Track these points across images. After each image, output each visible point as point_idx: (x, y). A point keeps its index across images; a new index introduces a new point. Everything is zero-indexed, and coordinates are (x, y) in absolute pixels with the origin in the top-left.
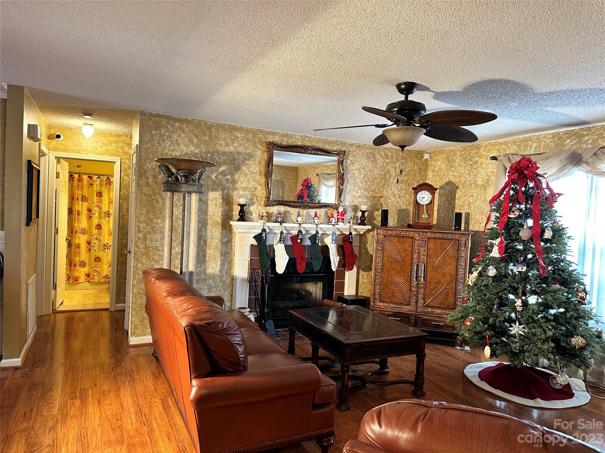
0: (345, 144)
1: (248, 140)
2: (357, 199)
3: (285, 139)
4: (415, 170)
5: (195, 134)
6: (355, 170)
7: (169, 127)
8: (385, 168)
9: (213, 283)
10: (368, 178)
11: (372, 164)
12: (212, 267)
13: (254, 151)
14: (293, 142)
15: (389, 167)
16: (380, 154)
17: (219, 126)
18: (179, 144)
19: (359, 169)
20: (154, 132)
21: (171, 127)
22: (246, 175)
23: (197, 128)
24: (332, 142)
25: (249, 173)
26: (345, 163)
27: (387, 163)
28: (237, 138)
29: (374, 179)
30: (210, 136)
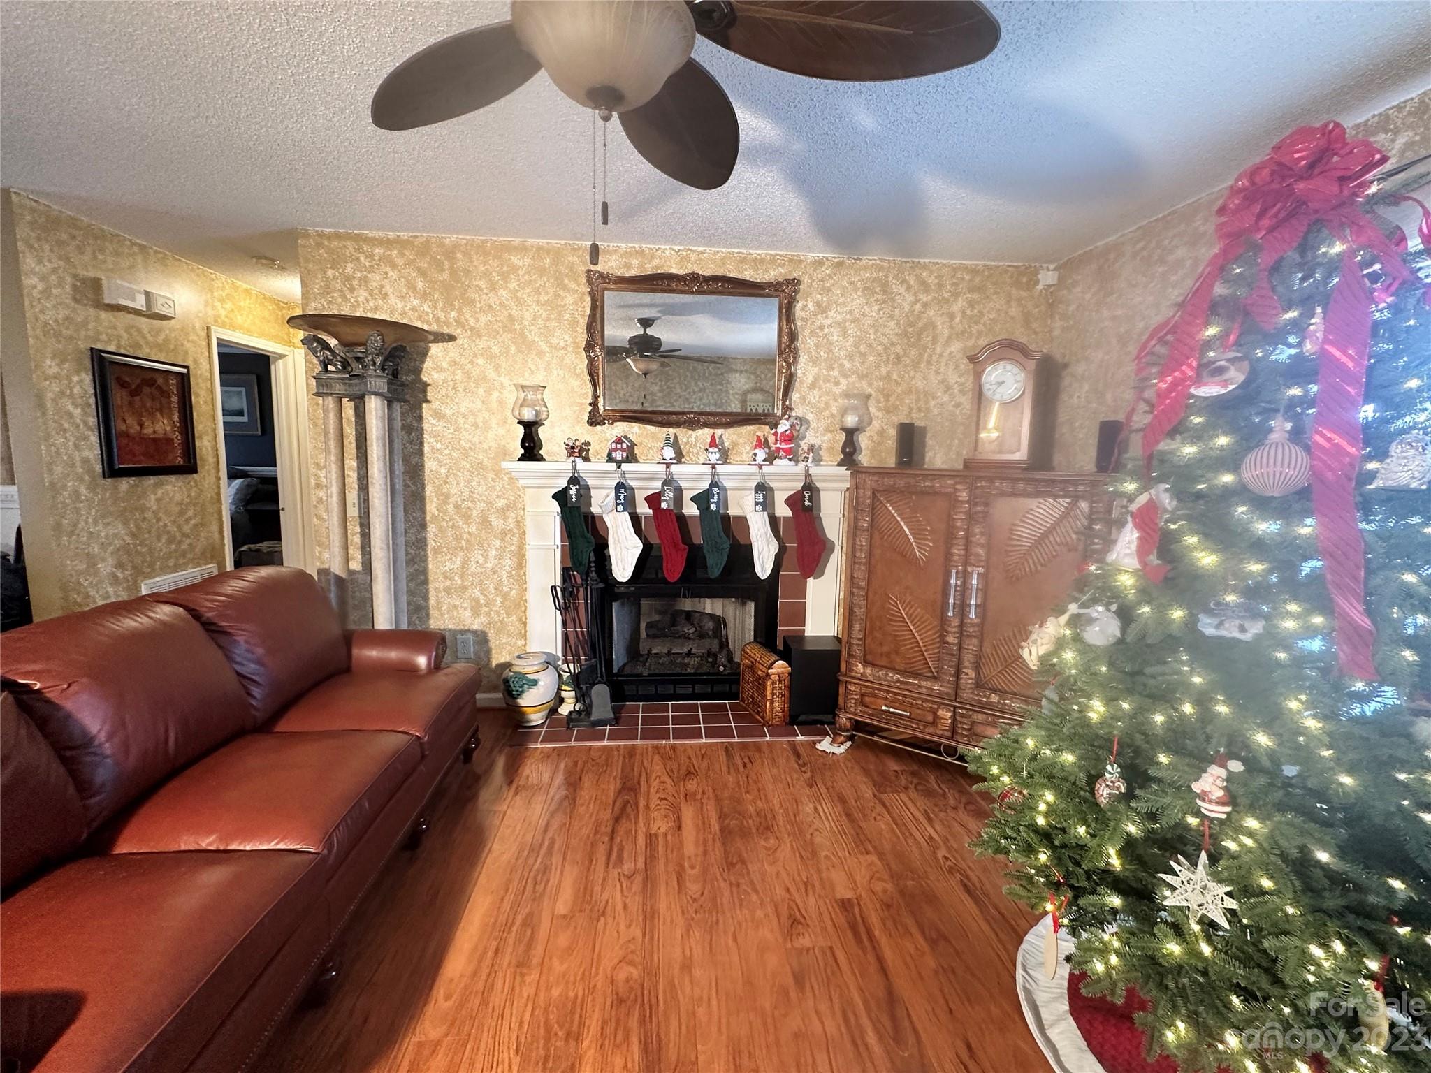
0: (800, 262)
1: (542, 271)
2: (836, 401)
3: (635, 262)
4: (1012, 318)
5: (419, 269)
6: (830, 326)
7: (362, 259)
8: (919, 318)
9: (482, 597)
10: (870, 346)
11: (879, 310)
12: (477, 562)
13: (557, 295)
14: (657, 268)
15: (932, 313)
16: (904, 281)
17: (472, 245)
18: (386, 294)
19: (841, 325)
20: (330, 273)
21: (366, 257)
22: (541, 354)
23: (423, 255)
24: (762, 261)
25: (547, 349)
26: (802, 310)
27: (925, 305)
28: (515, 269)
29: (886, 348)
30: (453, 272)
